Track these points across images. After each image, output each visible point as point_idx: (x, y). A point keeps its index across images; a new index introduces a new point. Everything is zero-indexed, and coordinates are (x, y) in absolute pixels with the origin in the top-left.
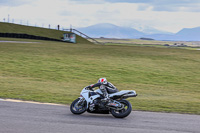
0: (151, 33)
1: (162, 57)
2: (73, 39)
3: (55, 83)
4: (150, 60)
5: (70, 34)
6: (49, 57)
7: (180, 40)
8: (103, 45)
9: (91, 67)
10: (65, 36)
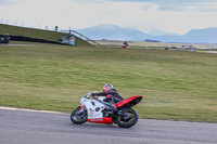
0: (156, 34)
1: (169, 61)
2: (72, 41)
3: (53, 89)
4: (155, 64)
5: (69, 36)
6: (46, 61)
7: (188, 42)
8: (105, 47)
9: (92, 71)
10: (63, 38)
